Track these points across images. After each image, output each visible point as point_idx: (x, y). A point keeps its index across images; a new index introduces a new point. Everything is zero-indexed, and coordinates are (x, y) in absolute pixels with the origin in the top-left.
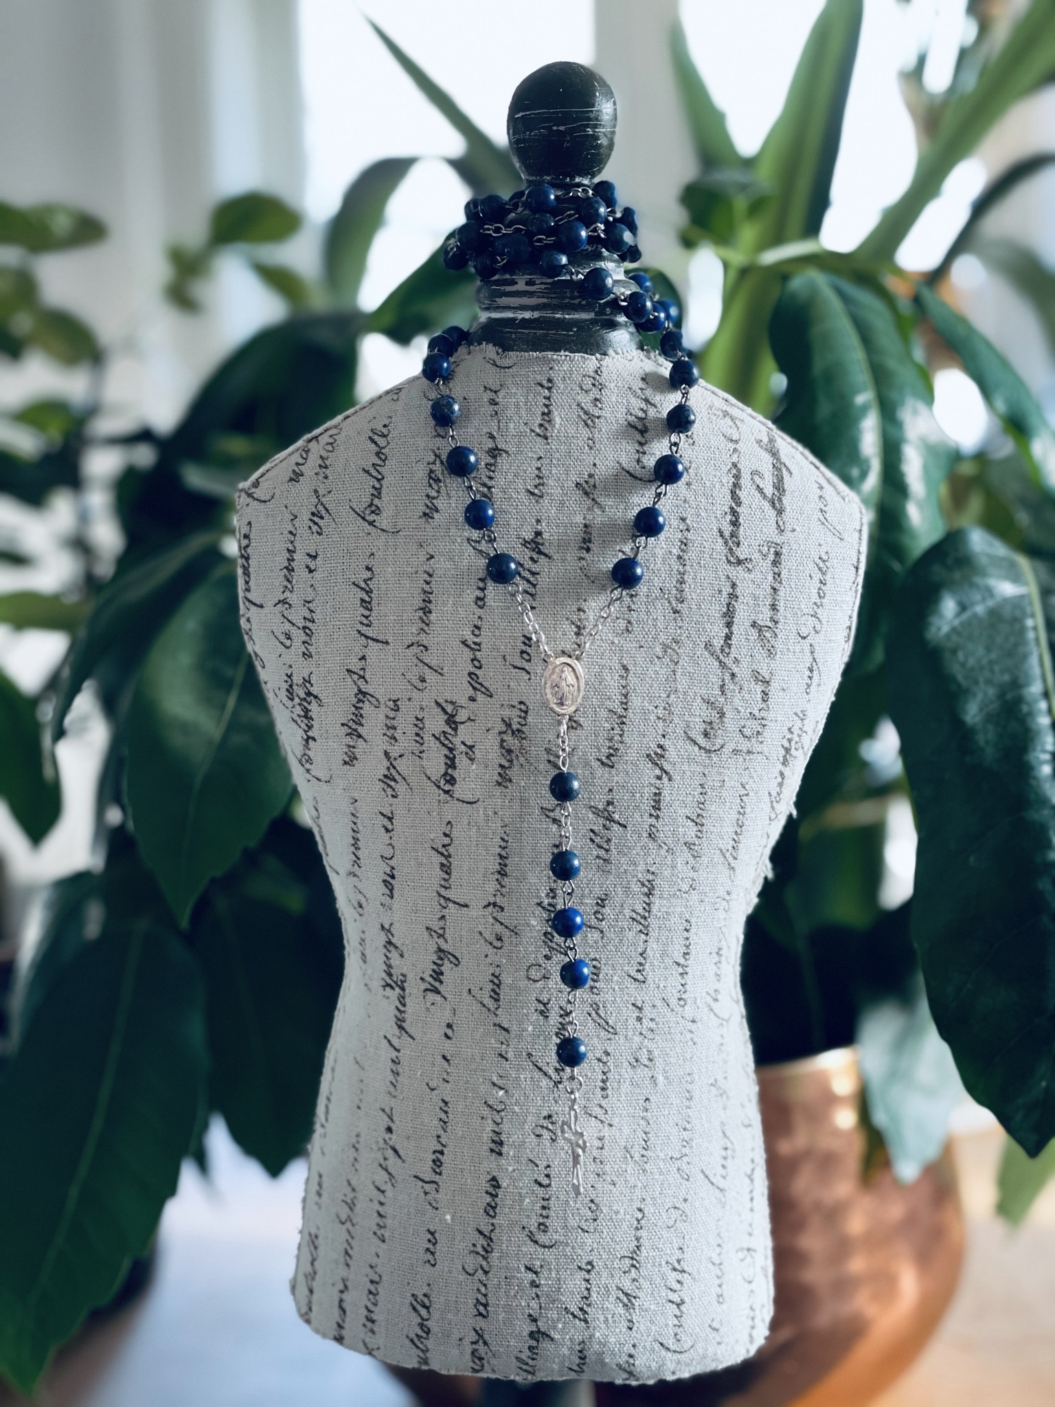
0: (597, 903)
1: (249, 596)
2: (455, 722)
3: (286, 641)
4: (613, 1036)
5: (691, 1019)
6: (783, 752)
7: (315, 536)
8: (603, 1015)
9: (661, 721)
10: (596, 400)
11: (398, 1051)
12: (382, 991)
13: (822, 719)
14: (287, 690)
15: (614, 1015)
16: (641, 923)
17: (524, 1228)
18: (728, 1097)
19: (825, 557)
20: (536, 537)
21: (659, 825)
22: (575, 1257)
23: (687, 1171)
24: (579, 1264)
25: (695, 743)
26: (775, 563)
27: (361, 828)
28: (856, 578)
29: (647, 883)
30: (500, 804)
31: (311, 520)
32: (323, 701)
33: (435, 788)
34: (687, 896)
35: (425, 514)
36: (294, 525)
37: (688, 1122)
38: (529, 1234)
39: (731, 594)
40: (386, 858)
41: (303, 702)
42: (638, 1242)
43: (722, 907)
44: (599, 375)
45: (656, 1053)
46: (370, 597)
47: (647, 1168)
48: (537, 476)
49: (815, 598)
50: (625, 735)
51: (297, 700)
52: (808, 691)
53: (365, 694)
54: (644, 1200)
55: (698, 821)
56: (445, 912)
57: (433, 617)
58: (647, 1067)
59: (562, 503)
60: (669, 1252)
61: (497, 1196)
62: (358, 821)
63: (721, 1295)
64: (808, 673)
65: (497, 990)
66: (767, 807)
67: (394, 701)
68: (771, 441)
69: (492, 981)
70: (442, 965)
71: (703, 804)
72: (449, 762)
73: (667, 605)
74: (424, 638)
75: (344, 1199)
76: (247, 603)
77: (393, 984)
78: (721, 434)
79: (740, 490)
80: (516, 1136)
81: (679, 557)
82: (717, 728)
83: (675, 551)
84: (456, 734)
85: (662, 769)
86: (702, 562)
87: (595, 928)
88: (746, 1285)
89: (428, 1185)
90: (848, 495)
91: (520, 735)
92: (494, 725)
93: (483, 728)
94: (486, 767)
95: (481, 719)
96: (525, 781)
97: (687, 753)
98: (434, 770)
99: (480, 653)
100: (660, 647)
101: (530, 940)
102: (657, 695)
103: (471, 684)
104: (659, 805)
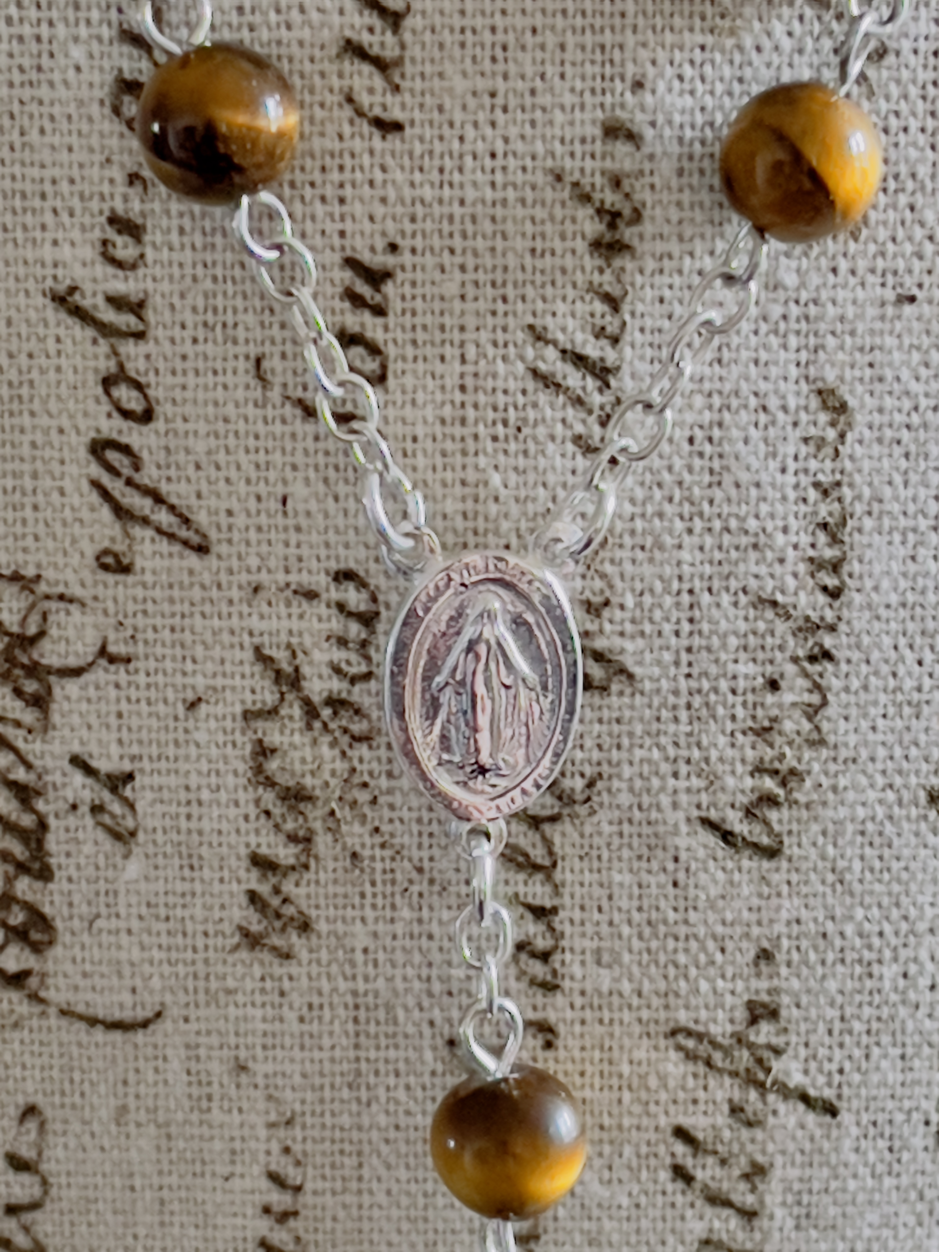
2: (37, 671)
30: (260, 1027)
50: (831, 711)
84: (47, 726)
91: (344, 723)
92: (219, 682)
93: (170, 695)
94: (192, 868)
95: (159, 650)
96: (371, 927)
99: (143, 348)
103: (105, 494)
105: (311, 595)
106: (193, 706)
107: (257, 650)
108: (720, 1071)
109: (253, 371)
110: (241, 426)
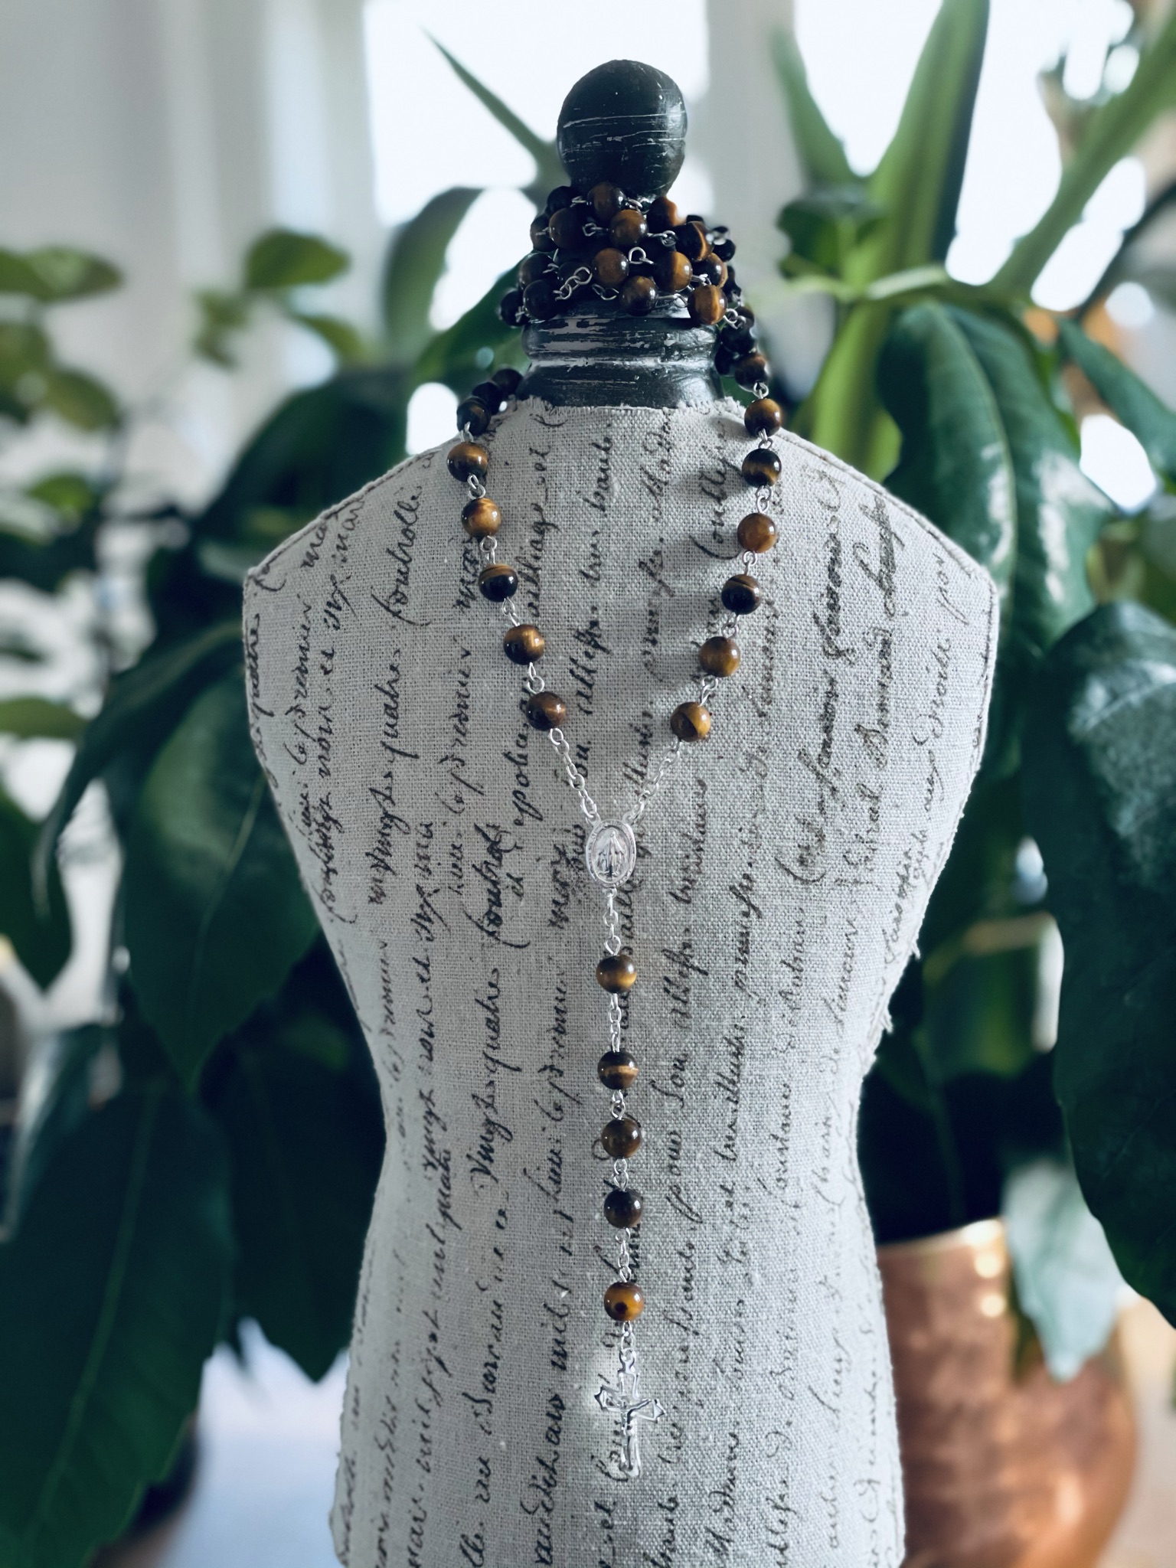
0: (675, 1065)
1: (258, 702)
2: (499, 851)
3: (299, 755)
4: (697, 1226)
5: (794, 1203)
6: (899, 881)
7: (332, 630)
8: (685, 1200)
9: (746, 846)
10: (663, 461)
11: (443, 1242)
12: (423, 1171)
13: (948, 841)
14: (303, 814)
15: (699, 1199)
16: (728, 1089)
17: (593, 1457)
18: (841, 1297)
19: (945, 646)
20: (591, 628)
21: (747, 971)
22: (655, 1493)
23: (791, 1388)
24: (660, 1501)
25: (789, 871)
26: (883, 654)
27: (392, 977)
28: (985, 670)
29: (734, 1041)
30: (555, 947)
31: (326, 611)
32: (344, 827)
33: (477, 929)
34: (784, 1055)
35: (459, 603)
36: (307, 618)
37: (792, 1329)
38: (600, 1465)
39: (830, 692)
40: (423, 1013)
41: (321, 828)
42: (732, 1474)
43: (829, 1069)
44: (667, 432)
45: (751, 1245)
46: (395, 702)
47: (741, 1385)
48: (593, 555)
49: (933, 694)
50: (703, 864)
51: (314, 826)
52: (928, 807)
53: (392, 818)
54: (738, 1423)
55: (795, 965)
56: (493, 1077)
57: (469, 725)
58: (740, 1262)
59: (623, 586)
60: (769, 1486)
61: (560, 1418)
62: (389, 969)
63: (835, 1538)
64: (927, 786)
65: (557, 1170)
66: (880, 948)
67: (427, 826)
68: (879, 507)
69: (551, 1160)
70: (491, 1141)
71: (801, 945)
72: (493, 898)
73: (751, 706)
74: (460, 751)
75: (384, 1418)
76: (256, 711)
77: (436, 1164)
78: (816, 500)
79: (840, 567)
80: (583, 1347)
81: (766, 649)
82: (815, 853)
83: (760, 642)
84: (501, 865)
85: (750, 904)
86: (793, 654)
87: (672, 1095)
88: (867, 1524)
89: (478, 1405)
90: (974, 570)
91: (577, 865)
92: (545, 854)
93: (533, 857)
94: (538, 904)
95: (530, 845)
96: (583, 920)
97: (779, 885)
98: (476, 907)
99: (527, 768)
100: (744, 757)
101: (595, 1109)
102: (741, 815)
103: (517, 805)
104: (747, 947)
105: (568, 831)
106: (538, 860)
107: (555, 845)
108: (676, 962)
109: (553, 774)
110: (551, 788)
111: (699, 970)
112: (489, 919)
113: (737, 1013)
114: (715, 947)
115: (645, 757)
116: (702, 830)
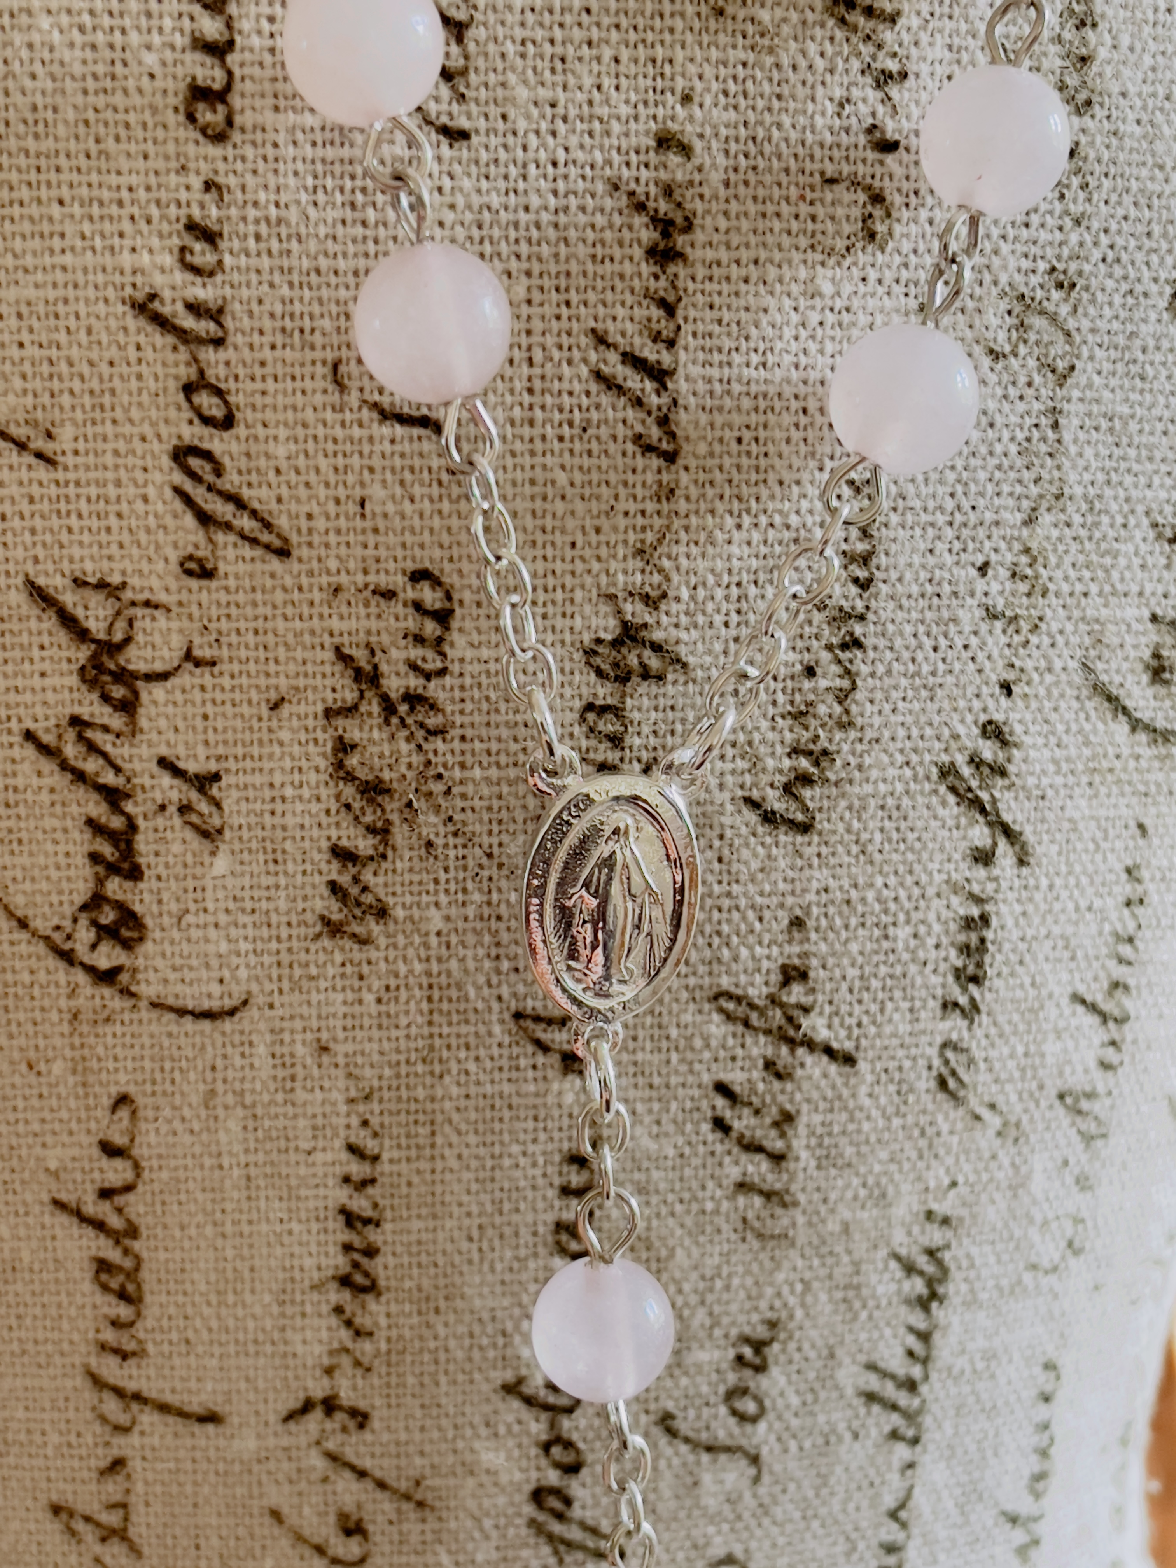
2: (123, 676)
9: (998, 626)
16: (894, 1407)
21: (975, 1038)
29: (922, 1261)
30: (341, 1010)
33: (52, 961)
34: (1055, 1279)
50: (859, 695)
55: (1107, 1006)
56: (122, 1446)
71: (1130, 940)
72: (107, 850)
84: (134, 730)
87: (728, 1449)
91: (420, 718)
92: (301, 682)
93: (254, 696)
94: (276, 862)
95: (243, 653)
96: (445, 912)
97: (1087, 752)
98: (44, 886)
99: (223, 355)
100: (1004, 306)
101: (477, 1520)
102: (989, 516)
103: (188, 500)
104: (980, 965)
106: (275, 706)
107: (338, 649)
108: (755, 1029)
109: (329, 378)
110: (321, 431)
111: (829, 1051)
112: (94, 923)
113: (937, 1176)
114: (883, 970)
115: (669, 309)
116: (862, 574)
